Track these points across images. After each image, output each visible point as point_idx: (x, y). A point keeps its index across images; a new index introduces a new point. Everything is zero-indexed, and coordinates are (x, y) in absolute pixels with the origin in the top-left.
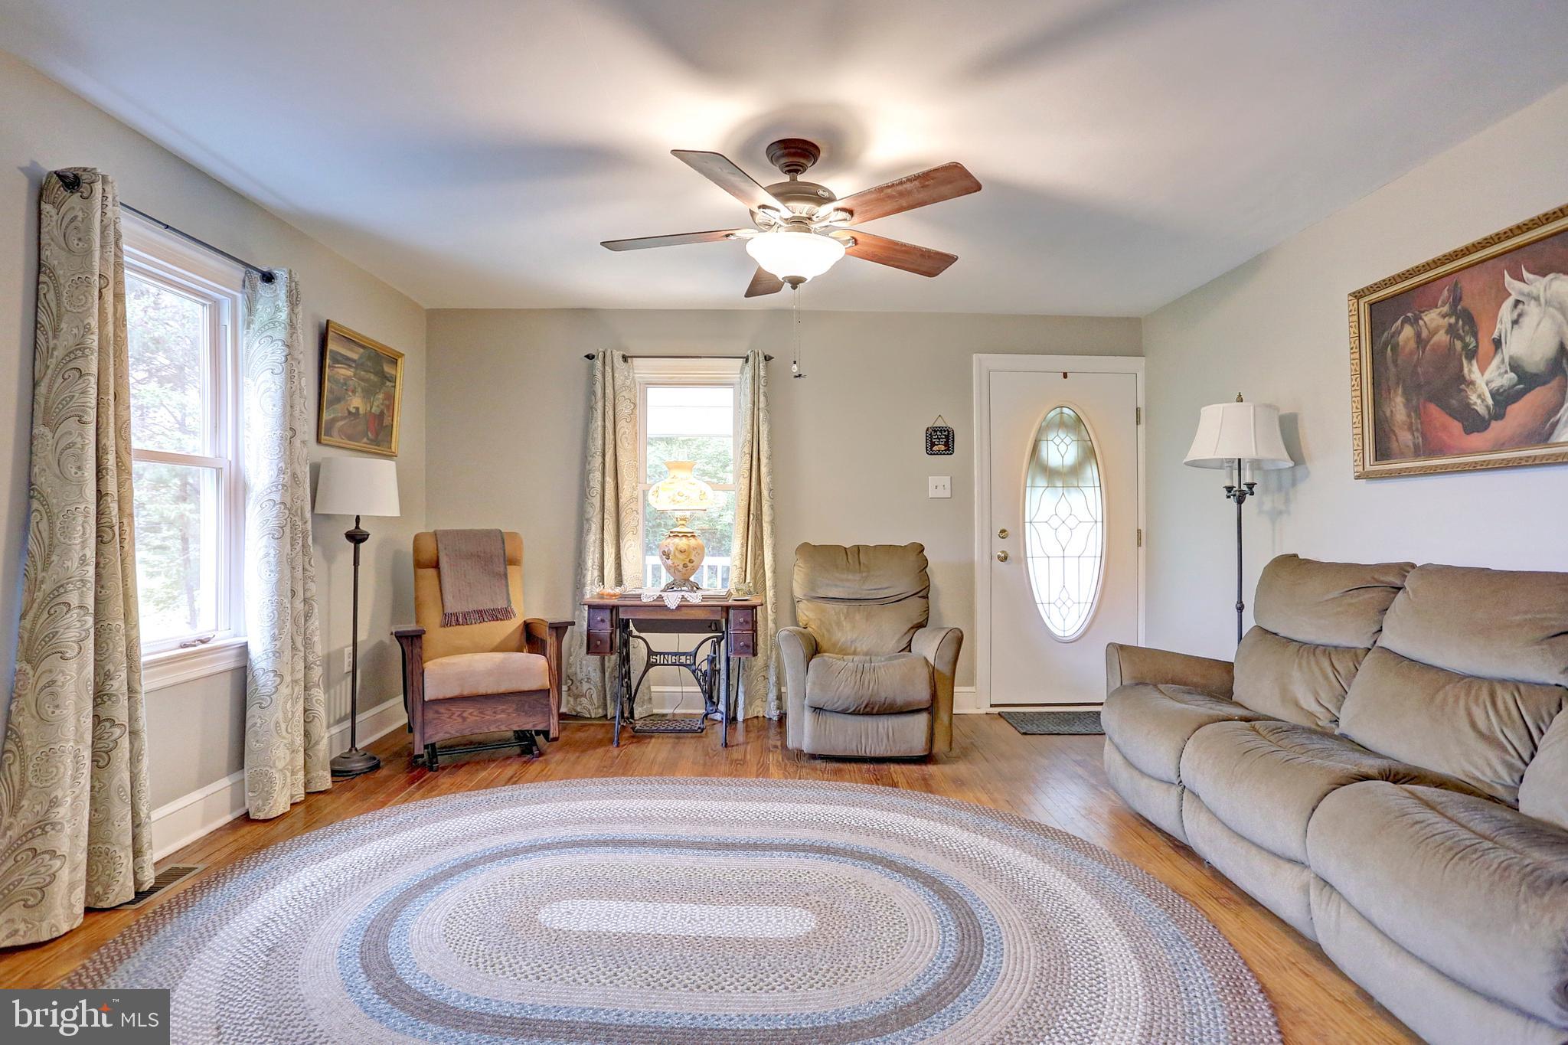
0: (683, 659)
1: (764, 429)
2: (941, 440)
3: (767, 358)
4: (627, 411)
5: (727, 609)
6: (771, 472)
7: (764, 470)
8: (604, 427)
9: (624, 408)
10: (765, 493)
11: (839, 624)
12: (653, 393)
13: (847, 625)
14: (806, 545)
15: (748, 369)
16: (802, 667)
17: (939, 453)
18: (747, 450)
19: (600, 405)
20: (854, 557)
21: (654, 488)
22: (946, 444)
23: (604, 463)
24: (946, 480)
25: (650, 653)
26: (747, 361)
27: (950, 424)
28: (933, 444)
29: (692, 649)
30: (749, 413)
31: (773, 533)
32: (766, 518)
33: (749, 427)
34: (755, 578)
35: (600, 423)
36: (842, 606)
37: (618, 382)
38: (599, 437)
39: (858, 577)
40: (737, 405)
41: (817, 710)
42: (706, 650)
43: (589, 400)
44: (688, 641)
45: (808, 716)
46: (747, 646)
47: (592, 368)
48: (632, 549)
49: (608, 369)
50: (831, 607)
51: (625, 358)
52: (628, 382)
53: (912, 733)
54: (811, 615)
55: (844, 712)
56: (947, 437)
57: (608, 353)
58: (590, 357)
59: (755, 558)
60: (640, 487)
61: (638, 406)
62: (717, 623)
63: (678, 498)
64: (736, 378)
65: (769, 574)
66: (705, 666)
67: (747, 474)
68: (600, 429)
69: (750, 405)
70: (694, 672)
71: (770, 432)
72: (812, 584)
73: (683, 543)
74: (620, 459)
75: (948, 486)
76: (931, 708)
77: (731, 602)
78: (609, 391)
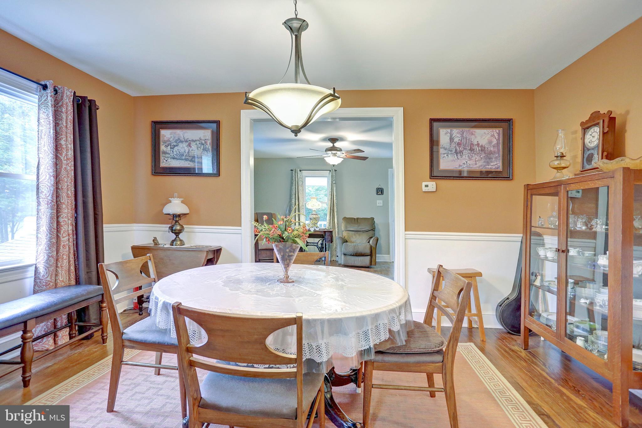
0: (315, 244)
1: (335, 189)
2: (380, 191)
3: (336, 171)
4: (301, 184)
5: (325, 232)
6: (337, 199)
7: (334, 199)
8: (295, 188)
9: (300, 183)
10: (335, 204)
11: (352, 236)
12: (307, 179)
13: (354, 237)
14: (345, 218)
15: (330, 173)
16: (341, 245)
17: (380, 194)
18: (330, 194)
19: (294, 182)
20: (356, 221)
21: (307, 203)
22: (381, 192)
23: (295, 197)
24: (381, 201)
25: (307, 243)
26: (330, 171)
27: (382, 187)
28: (378, 192)
29: (317, 242)
30: (331, 185)
31: (337, 214)
32: (335, 211)
33: (331, 188)
34: (333, 225)
35: (294, 187)
36: (353, 232)
37: (299, 177)
38: (294, 190)
39: (357, 225)
40: (328, 182)
41: (345, 254)
42: (321, 242)
43: (291, 181)
44: (316, 240)
45: (343, 256)
46: (329, 241)
47: (292, 173)
48: (303, 219)
49: (296, 173)
50: (350, 232)
51: (300, 171)
52: (301, 177)
53: (366, 260)
54: (346, 234)
55: (351, 255)
56: (382, 190)
57: (296, 170)
58: (292, 170)
59: (333, 220)
60: (304, 203)
61: (303, 182)
62: (323, 235)
63: (313, 206)
64: (328, 175)
65: (336, 225)
66: (320, 246)
67: (330, 200)
68: (294, 188)
69: (331, 183)
70: (317, 247)
71: (336, 189)
72: (346, 227)
73: (314, 216)
74: (299, 196)
75: (382, 203)
76: (371, 255)
77: (326, 230)
78: (296, 179)
